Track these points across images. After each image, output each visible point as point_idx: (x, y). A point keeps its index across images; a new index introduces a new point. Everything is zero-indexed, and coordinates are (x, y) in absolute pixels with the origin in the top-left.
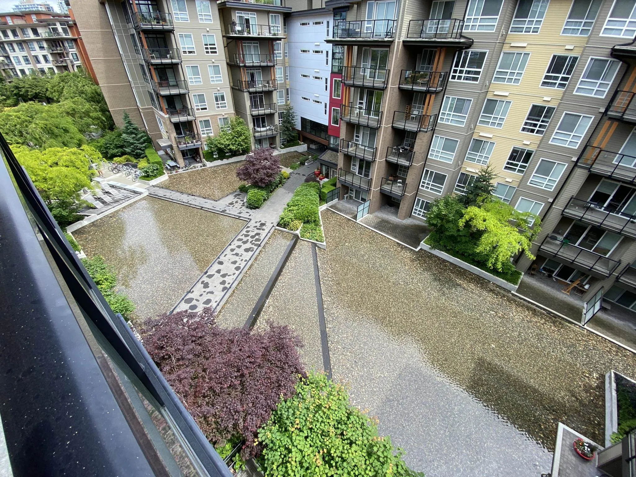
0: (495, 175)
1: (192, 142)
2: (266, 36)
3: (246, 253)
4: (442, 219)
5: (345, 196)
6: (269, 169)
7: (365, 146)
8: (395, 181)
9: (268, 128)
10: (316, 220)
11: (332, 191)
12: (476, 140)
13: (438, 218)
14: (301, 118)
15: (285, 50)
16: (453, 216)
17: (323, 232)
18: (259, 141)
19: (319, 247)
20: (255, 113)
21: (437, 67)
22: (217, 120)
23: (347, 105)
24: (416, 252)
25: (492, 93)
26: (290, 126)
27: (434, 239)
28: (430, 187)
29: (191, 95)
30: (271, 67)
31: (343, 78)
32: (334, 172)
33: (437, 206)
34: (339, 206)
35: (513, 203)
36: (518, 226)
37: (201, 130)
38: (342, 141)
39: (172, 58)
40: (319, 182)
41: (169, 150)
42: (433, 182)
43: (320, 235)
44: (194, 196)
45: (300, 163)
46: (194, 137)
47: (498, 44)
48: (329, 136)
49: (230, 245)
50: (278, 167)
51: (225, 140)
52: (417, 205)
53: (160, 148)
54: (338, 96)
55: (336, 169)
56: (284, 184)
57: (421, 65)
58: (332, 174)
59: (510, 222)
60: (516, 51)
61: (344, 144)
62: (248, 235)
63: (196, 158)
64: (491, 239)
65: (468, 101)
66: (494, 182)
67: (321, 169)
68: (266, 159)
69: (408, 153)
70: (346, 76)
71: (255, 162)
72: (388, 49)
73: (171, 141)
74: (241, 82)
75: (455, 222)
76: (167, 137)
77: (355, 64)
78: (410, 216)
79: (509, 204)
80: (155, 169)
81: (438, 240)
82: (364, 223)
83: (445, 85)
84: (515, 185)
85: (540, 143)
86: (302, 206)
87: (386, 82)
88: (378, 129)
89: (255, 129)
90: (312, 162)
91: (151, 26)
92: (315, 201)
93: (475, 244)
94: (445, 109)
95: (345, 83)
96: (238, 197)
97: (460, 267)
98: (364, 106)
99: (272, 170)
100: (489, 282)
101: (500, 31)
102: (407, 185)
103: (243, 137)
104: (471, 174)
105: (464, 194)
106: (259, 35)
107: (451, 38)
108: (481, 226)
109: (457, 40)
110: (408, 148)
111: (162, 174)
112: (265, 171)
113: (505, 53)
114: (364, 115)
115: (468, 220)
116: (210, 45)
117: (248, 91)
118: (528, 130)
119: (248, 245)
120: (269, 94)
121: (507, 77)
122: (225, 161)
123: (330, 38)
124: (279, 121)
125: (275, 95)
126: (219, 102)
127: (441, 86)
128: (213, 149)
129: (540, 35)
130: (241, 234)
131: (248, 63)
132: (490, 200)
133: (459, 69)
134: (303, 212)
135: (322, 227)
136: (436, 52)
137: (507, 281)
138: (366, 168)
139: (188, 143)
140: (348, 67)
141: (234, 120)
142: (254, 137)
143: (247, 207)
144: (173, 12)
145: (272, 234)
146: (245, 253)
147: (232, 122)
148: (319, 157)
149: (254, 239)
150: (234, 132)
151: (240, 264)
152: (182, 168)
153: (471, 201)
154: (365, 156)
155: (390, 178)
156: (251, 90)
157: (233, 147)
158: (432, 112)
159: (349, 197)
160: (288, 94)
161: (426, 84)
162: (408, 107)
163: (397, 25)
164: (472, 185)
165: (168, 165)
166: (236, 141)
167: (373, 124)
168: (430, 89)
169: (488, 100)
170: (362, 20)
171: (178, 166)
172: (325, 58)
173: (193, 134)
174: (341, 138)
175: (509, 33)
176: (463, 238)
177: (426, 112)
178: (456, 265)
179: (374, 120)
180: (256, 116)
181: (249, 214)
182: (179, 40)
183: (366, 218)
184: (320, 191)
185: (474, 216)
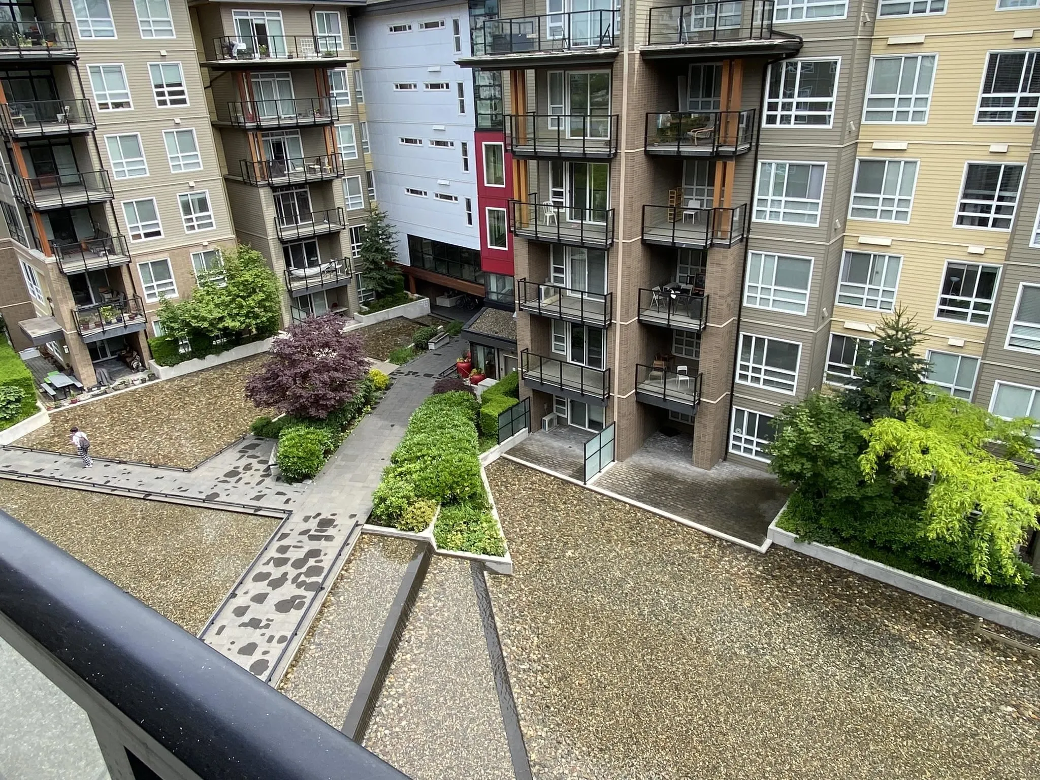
0: (919, 333)
1: (119, 320)
2: (309, 59)
3: (283, 615)
4: (813, 459)
5: (547, 419)
6: (336, 370)
7: (582, 293)
8: (670, 371)
9: (324, 267)
10: (475, 494)
11: (511, 409)
12: (854, 253)
13: (802, 455)
14: (410, 237)
15: (355, 86)
16: (841, 448)
17: (499, 525)
18: (302, 301)
19: (492, 572)
20: (289, 233)
21: (729, 101)
22: (189, 258)
23: (523, 200)
24: (762, 555)
25: (869, 145)
26: (383, 259)
27: (803, 515)
28: (762, 376)
29: (119, 204)
30: (324, 125)
31: (508, 141)
32: (510, 362)
33: (792, 424)
34: (534, 448)
35: (981, 397)
36: (1011, 455)
37: (144, 286)
38: (522, 284)
39: (69, 121)
40: (471, 390)
41: (52, 347)
42: (766, 364)
43: (492, 536)
44: (125, 463)
45: (417, 346)
46: (124, 307)
47: (858, 42)
48: (486, 275)
49: (233, 595)
50: (361, 363)
51: (212, 306)
52: (739, 425)
53: (29, 342)
54: (498, 180)
55: (514, 353)
56: (377, 403)
57: (689, 100)
58: (502, 366)
59: (987, 447)
60: (902, 53)
61: (528, 290)
62: (286, 560)
63: (128, 360)
64: (957, 499)
65: (816, 170)
66: (921, 350)
67: (474, 357)
68: (326, 345)
69: (692, 299)
70: (514, 135)
71: (296, 357)
72: (609, 71)
73: (62, 323)
74: (250, 165)
75: (849, 463)
76: (47, 313)
77: (532, 107)
78: (725, 456)
79: (973, 401)
80: (12, 399)
81: (814, 515)
82: (608, 488)
83: (755, 137)
84: (974, 352)
85: (1010, 247)
86: (434, 458)
87: (615, 142)
88: (608, 250)
89: (290, 273)
90: (447, 340)
91: (18, 53)
92: (468, 441)
93: (913, 516)
94: (764, 190)
95: (513, 152)
96: (250, 452)
97: (887, 586)
98: (566, 200)
99: (344, 370)
100: (975, 617)
101: (858, 17)
102: (704, 377)
103: (261, 296)
104: (859, 337)
105: (854, 388)
106: (290, 57)
107: (750, 38)
108: (921, 467)
109: (766, 42)
110: (690, 287)
111: (29, 410)
112: (326, 377)
113: (878, 60)
114: (568, 220)
115: (882, 454)
116: (168, 85)
117: (271, 186)
118: (973, 221)
119: (288, 591)
120: (323, 187)
121: (895, 109)
122: (212, 360)
123: (466, 55)
124: (353, 248)
125: (339, 190)
126: (194, 216)
127: (745, 140)
128: (177, 334)
129: (949, 15)
130: (265, 559)
131: (264, 120)
132: (923, 397)
133: (781, 100)
134: (438, 476)
135: (494, 513)
136: (719, 69)
137: (1021, 610)
138: (589, 345)
139: (109, 323)
140: (517, 115)
141: (235, 256)
142: (290, 292)
143: (278, 479)
144: (76, 19)
145: (354, 550)
146: (278, 617)
147: (227, 260)
148: (465, 327)
149: (304, 570)
150: (235, 285)
151: (265, 653)
152: (90, 390)
153: (876, 404)
154: (585, 315)
155: (657, 363)
156: (277, 181)
157: (233, 324)
158: (733, 198)
159: (555, 422)
160: (370, 185)
161: (711, 139)
162: (672, 193)
163: (623, 19)
164: (868, 363)
165: (51, 385)
166: (241, 307)
167: (596, 238)
168: (720, 149)
169: (861, 161)
170: (538, 13)
171: (79, 385)
172: (457, 99)
173: (122, 300)
174: (518, 277)
175: (878, 16)
176: (878, 503)
177: (721, 202)
178: (875, 581)
179: (598, 229)
180: (291, 241)
181: (284, 498)
182: (90, 80)
183: (610, 474)
184: (478, 414)
185: (895, 443)
